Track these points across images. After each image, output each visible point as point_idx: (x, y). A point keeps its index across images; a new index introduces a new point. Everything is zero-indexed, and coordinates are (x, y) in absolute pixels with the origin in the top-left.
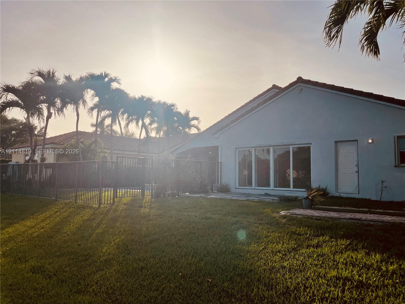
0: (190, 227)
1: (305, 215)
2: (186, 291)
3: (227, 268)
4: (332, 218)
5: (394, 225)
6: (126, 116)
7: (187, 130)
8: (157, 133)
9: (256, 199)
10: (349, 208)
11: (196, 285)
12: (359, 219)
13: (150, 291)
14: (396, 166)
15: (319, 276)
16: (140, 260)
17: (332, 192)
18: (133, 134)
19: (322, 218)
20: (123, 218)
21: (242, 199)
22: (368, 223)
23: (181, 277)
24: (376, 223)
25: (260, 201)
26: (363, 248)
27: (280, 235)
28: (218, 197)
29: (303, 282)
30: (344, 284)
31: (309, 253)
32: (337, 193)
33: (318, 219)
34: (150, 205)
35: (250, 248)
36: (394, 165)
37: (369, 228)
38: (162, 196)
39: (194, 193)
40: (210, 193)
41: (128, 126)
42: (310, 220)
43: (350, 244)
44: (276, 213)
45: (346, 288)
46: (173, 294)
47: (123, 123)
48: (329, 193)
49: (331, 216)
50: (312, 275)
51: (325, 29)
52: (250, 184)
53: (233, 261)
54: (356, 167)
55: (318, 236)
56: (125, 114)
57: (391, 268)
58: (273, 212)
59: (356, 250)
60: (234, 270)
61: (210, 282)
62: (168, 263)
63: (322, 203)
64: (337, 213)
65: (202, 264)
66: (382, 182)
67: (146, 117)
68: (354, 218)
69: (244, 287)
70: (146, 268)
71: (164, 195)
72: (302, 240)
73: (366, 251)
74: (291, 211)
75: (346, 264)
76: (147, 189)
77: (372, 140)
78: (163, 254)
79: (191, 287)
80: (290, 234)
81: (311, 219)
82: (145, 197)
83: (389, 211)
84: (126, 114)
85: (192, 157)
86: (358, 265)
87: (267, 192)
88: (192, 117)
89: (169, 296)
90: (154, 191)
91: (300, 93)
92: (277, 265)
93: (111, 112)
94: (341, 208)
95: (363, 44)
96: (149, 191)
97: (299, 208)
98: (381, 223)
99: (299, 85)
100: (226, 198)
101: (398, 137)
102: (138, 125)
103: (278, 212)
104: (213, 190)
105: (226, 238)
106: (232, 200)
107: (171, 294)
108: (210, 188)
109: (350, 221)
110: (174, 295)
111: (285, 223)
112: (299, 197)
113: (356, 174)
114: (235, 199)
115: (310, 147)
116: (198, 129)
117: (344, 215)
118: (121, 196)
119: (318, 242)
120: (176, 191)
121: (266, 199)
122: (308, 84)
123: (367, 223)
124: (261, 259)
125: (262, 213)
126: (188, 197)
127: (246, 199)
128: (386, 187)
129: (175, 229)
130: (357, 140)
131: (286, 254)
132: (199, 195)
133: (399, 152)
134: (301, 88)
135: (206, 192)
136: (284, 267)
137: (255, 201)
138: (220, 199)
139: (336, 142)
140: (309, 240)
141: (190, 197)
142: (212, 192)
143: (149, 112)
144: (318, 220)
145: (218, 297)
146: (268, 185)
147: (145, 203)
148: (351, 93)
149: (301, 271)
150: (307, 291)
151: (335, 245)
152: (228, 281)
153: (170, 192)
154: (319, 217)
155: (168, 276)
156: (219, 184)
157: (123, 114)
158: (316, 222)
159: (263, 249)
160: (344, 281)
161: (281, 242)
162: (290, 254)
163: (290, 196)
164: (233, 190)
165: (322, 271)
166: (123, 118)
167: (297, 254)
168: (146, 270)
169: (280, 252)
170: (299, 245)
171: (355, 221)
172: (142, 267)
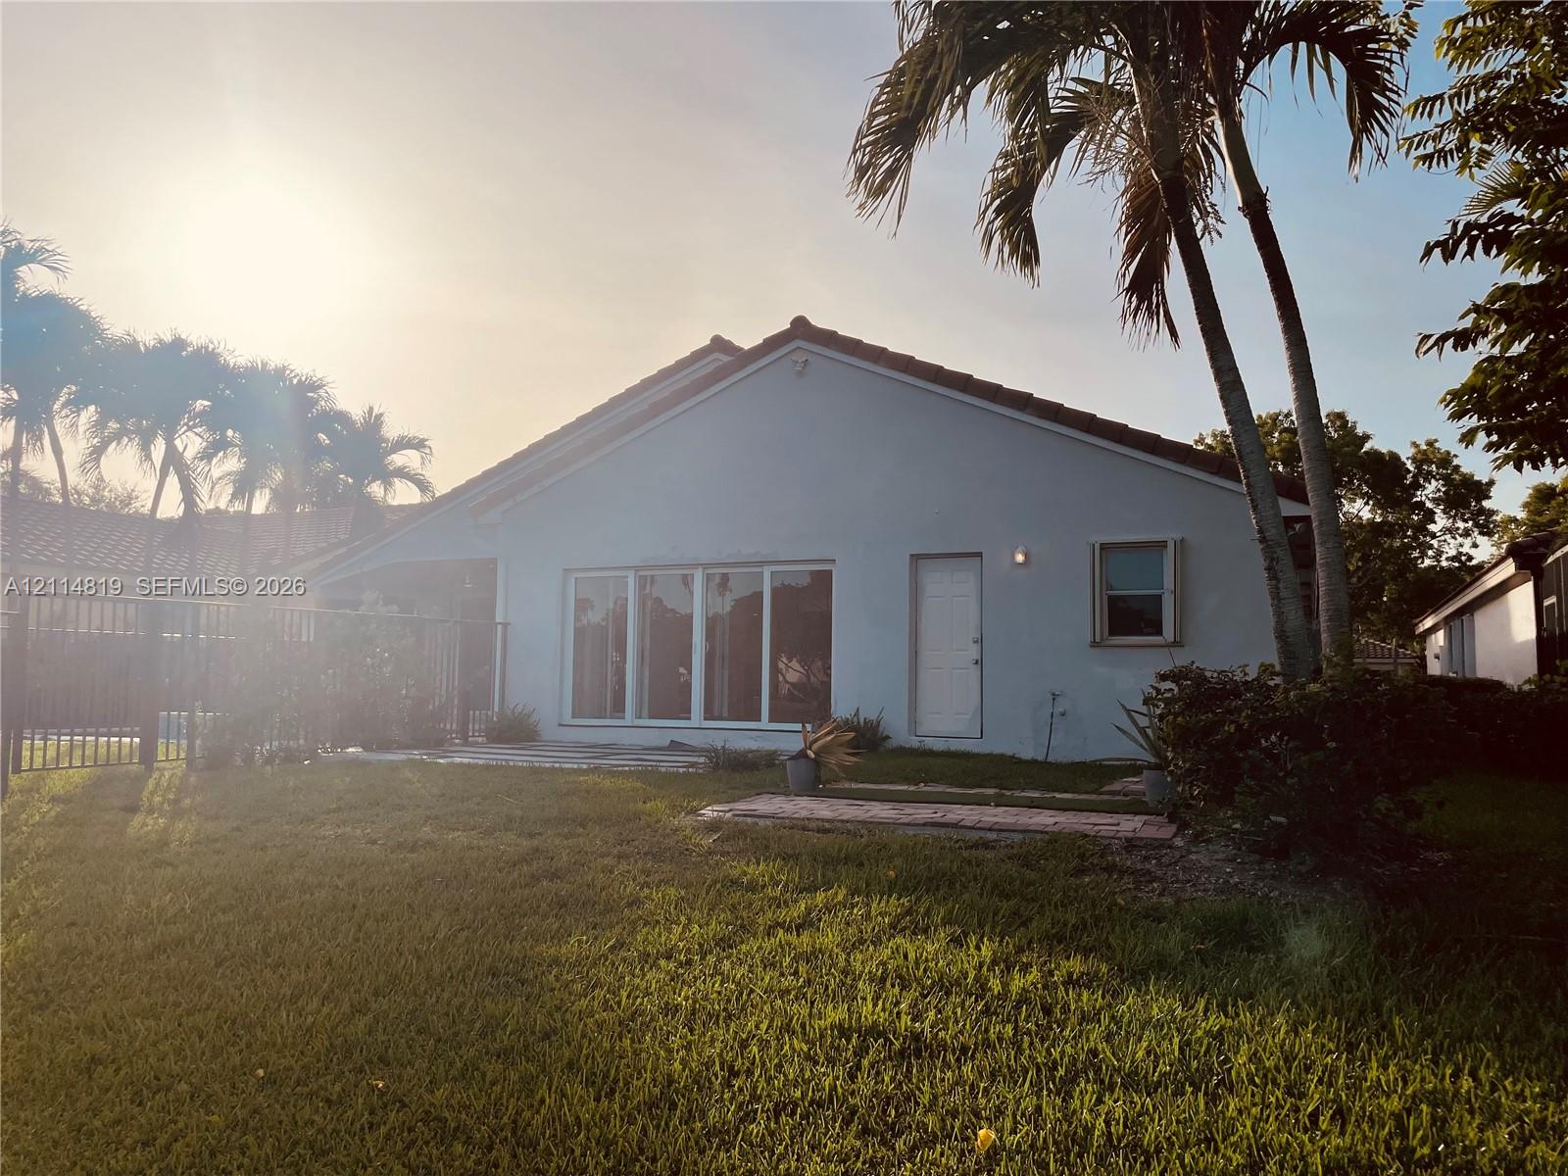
0: (340, 884)
1: (783, 818)
2: (271, 1137)
3: (456, 1034)
4: (871, 823)
5: (1054, 840)
6: (90, 413)
7: (376, 489)
8: (234, 496)
9: (627, 766)
10: (940, 788)
11: (321, 1110)
12: (955, 826)
13: (117, 1150)
14: (1094, 644)
15: (787, 1028)
16: (90, 1030)
17: (899, 732)
18: (129, 499)
19: (839, 825)
20: (38, 860)
21: (576, 766)
22: (981, 838)
23: (262, 1084)
24: (1006, 834)
25: (639, 771)
26: (947, 921)
27: (683, 893)
28: (481, 762)
29: (729, 1057)
30: (861, 1052)
31: (769, 953)
32: (914, 738)
33: (825, 828)
34: (176, 801)
35: (564, 950)
36: (1089, 638)
37: (980, 853)
38: (239, 761)
39: (385, 746)
40: (457, 745)
41: (98, 460)
42: (798, 835)
43: (909, 912)
44: (688, 813)
45: (865, 1063)
46: (213, 1155)
47: (75, 449)
48: (888, 737)
49: (871, 817)
50: (764, 1027)
51: (854, 152)
52: (619, 708)
53: (487, 1002)
54: (976, 645)
55: (813, 889)
56: (86, 406)
57: (1017, 983)
58: (675, 809)
59: (925, 931)
60: (483, 1035)
61: (379, 1090)
62: (215, 1032)
63: (853, 774)
64: (890, 807)
65: (362, 1022)
66: (1054, 699)
67: (184, 425)
68: (943, 820)
69: (511, 1095)
70: (113, 1061)
71: (249, 758)
72: (757, 905)
73: (955, 932)
74: (741, 806)
75: (883, 980)
76: (168, 733)
77: (1026, 556)
78: (199, 1000)
79: (298, 1118)
80: (718, 886)
81: (804, 829)
82: (158, 769)
83: (1058, 796)
84: (92, 408)
85: (381, 603)
86: (918, 981)
87: (678, 737)
88: (396, 435)
89: (197, 1161)
90: (198, 742)
91: (800, 374)
92: (649, 1005)
93: (15, 396)
94: (912, 788)
95: (989, 223)
96: (178, 745)
97: (773, 791)
98: (1021, 836)
99: (795, 346)
100: (511, 764)
101: (1104, 547)
102: (151, 460)
103: (694, 811)
104: (471, 734)
105: (479, 917)
106: (535, 771)
107: (206, 1155)
108: (454, 726)
109: (929, 831)
110: (218, 1154)
111: (709, 848)
112: (783, 751)
113: (975, 671)
114: (547, 765)
115: (829, 573)
116: (423, 485)
117: (912, 811)
118: (38, 763)
119: (809, 911)
120: (302, 742)
121: (662, 764)
122: (827, 345)
123: (977, 838)
124: (594, 987)
125: (637, 816)
126: (355, 763)
127: (589, 764)
128: (1063, 714)
129: (270, 894)
130: (979, 555)
131: (689, 962)
132: (404, 756)
133: (1105, 598)
134: (804, 359)
135: (437, 743)
136: (670, 1010)
137: (621, 772)
138: (487, 767)
139: (916, 558)
140: (779, 906)
141: (366, 763)
142: (466, 743)
143: (201, 404)
144: (826, 831)
145: (400, 1146)
146: (684, 712)
147: (152, 793)
148: (964, 390)
149: (729, 1017)
150: (734, 1086)
151: (862, 915)
152: (455, 1079)
153: (276, 743)
154: (828, 821)
155: (205, 1084)
156: (496, 709)
157: (77, 404)
158: (814, 838)
159: (613, 948)
160: (864, 1041)
161: (683, 919)
162: (703, 958)
163: (752, 751)
164: (549, 731)
165: (800, 1010)
166: (75, 425)
167: (728, 957)
168: (111, 1070)
169: (669, 958)
170: (743, 927)
171: (942, 832)
172: (93, 1058)
